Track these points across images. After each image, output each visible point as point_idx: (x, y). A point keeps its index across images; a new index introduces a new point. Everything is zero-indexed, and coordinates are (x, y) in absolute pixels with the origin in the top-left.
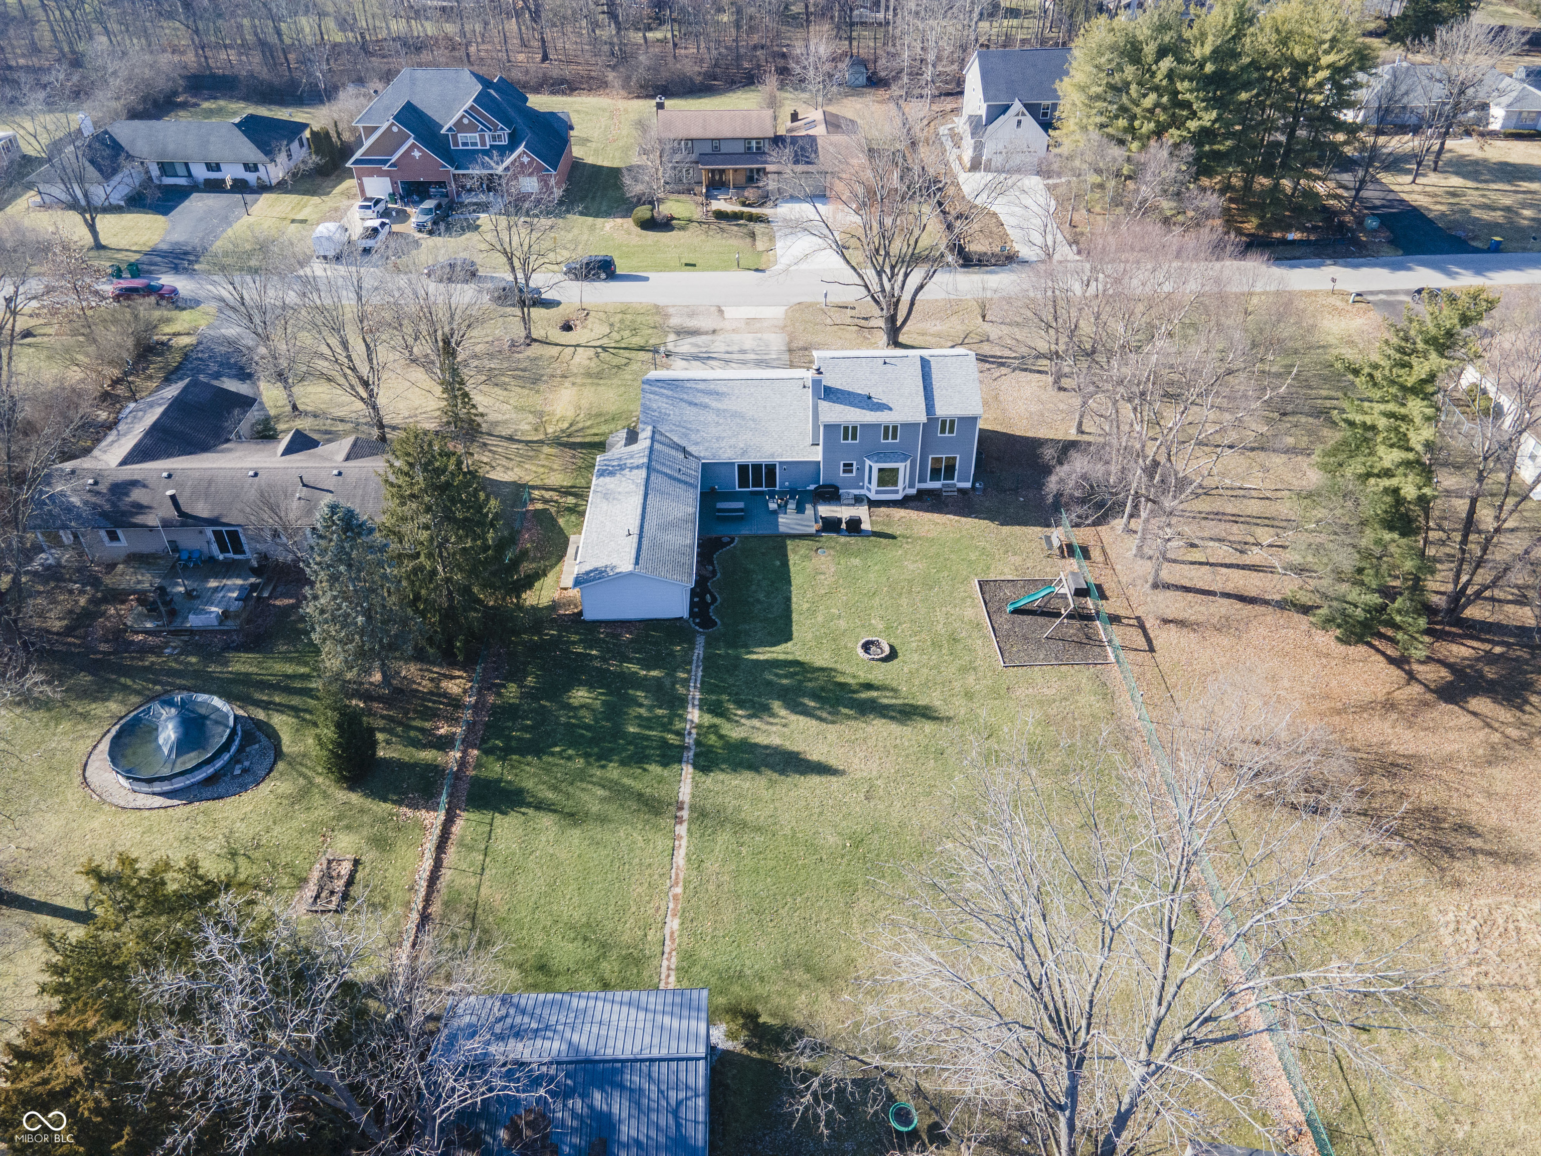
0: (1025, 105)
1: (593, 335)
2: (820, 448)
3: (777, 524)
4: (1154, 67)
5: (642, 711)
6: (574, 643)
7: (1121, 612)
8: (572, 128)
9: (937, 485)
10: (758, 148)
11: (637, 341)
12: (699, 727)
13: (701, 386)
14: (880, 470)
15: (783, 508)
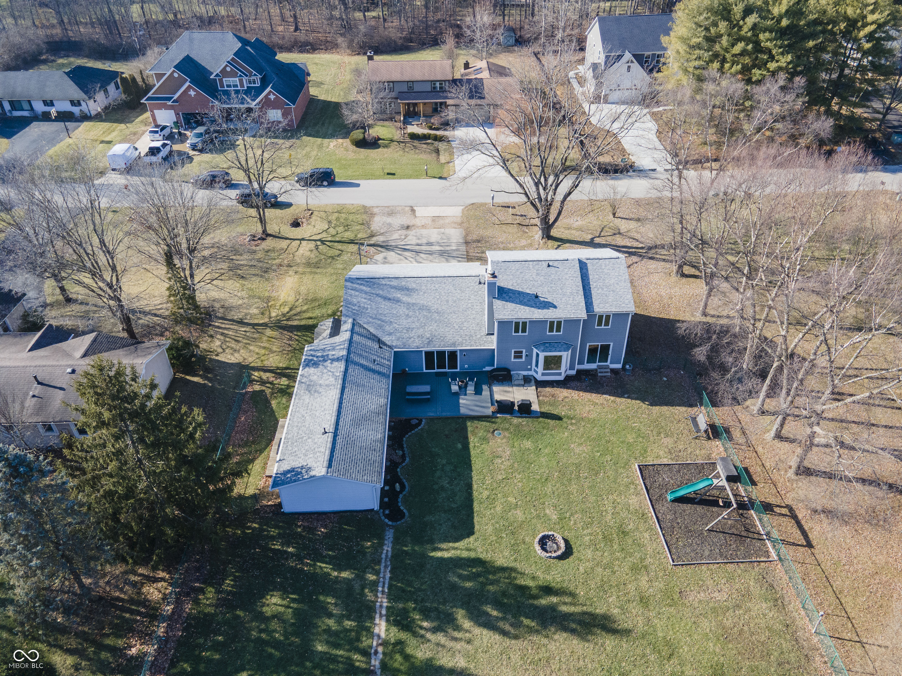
0: (634, 55)
1: (315, 231)
2: (494, 338)
3: (457, 405)
4: (741, 23)
5: (331, 622)
6: (273, 538)
7: (772, 500)
8: (309, 74)
9: (593, 366)
10: (441, 88)
11: (349, 235)
12: (385, 643)
13: (394, 283)
14: (546, 358)
15: (463, 389)
